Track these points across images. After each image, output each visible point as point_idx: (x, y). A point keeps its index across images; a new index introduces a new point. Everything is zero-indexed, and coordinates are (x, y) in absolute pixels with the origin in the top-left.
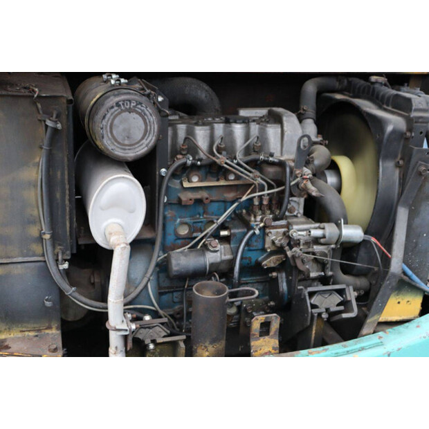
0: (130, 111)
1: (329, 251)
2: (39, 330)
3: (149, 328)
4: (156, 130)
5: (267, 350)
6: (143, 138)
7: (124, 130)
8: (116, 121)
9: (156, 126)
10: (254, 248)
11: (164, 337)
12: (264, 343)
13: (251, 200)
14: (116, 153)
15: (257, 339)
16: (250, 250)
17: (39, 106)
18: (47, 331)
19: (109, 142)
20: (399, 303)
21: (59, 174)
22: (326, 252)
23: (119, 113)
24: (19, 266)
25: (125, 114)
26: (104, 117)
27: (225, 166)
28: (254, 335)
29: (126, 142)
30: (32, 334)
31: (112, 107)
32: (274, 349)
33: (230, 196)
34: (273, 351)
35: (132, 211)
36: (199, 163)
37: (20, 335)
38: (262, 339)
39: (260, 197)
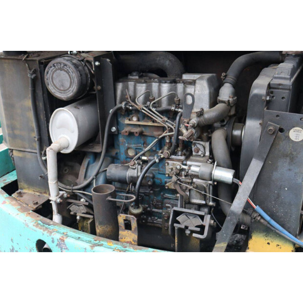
0: (61, 69)
1: (207, 186)
2: (41, 193)
3: (78, 206)
4: (76, 82)
5: (129, 240)
6: (70, 87)
7: (60, 81)
8: (54, 76)
9: (76, 80)
10: (161, 172)
11: (83, 213)
12: (127, 235)
13: (164, 137)
14: (57, 95)
15: (123, 230)
16: (159, 173)
17: (27, 65)
18: (45, 195)
19: (52, 88)
20: (268, 243)
21: (41, 104)
22: (205, 186)
23: (56, 71)
24: (29, 154)
25: (58, 71)
26: (48, 73)
27: (143, 111)
28: (121, 227)
29: (62, 89)
30: (38, 194)
31: (51, 67)
32: (133, 240)
33: (156, 133)
34: (133, 243)
35: (73, 132)
36: (131, 108)
37: (33, 193)
38: (126, 231)
39: (170, 137)
